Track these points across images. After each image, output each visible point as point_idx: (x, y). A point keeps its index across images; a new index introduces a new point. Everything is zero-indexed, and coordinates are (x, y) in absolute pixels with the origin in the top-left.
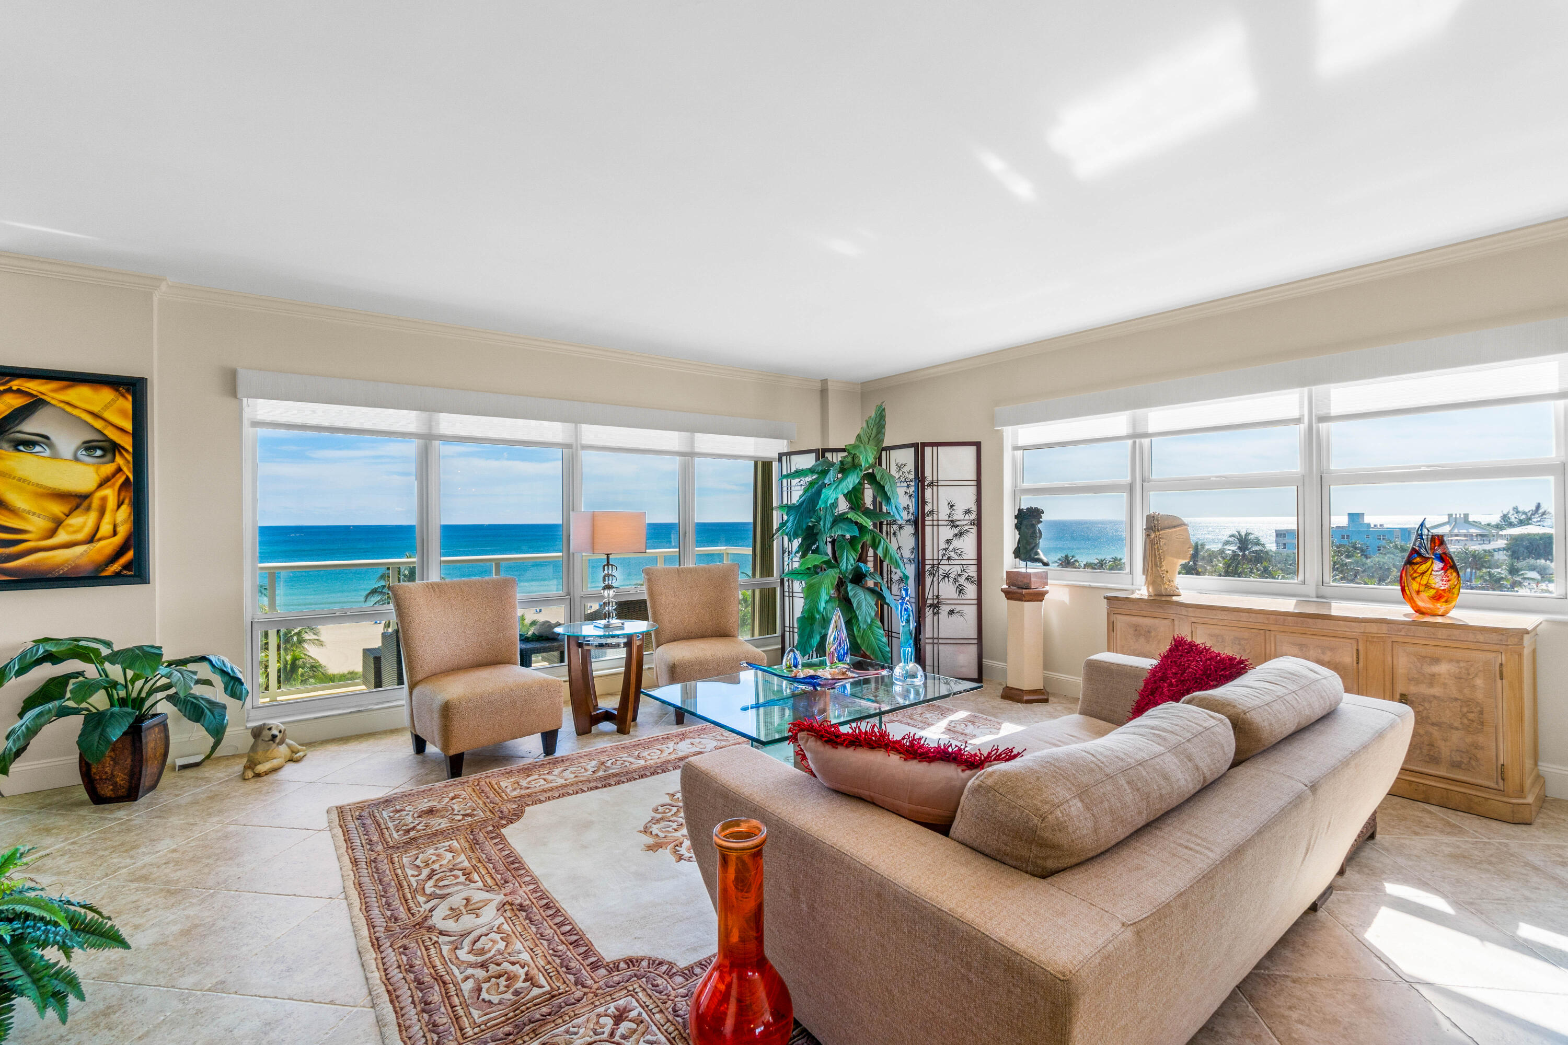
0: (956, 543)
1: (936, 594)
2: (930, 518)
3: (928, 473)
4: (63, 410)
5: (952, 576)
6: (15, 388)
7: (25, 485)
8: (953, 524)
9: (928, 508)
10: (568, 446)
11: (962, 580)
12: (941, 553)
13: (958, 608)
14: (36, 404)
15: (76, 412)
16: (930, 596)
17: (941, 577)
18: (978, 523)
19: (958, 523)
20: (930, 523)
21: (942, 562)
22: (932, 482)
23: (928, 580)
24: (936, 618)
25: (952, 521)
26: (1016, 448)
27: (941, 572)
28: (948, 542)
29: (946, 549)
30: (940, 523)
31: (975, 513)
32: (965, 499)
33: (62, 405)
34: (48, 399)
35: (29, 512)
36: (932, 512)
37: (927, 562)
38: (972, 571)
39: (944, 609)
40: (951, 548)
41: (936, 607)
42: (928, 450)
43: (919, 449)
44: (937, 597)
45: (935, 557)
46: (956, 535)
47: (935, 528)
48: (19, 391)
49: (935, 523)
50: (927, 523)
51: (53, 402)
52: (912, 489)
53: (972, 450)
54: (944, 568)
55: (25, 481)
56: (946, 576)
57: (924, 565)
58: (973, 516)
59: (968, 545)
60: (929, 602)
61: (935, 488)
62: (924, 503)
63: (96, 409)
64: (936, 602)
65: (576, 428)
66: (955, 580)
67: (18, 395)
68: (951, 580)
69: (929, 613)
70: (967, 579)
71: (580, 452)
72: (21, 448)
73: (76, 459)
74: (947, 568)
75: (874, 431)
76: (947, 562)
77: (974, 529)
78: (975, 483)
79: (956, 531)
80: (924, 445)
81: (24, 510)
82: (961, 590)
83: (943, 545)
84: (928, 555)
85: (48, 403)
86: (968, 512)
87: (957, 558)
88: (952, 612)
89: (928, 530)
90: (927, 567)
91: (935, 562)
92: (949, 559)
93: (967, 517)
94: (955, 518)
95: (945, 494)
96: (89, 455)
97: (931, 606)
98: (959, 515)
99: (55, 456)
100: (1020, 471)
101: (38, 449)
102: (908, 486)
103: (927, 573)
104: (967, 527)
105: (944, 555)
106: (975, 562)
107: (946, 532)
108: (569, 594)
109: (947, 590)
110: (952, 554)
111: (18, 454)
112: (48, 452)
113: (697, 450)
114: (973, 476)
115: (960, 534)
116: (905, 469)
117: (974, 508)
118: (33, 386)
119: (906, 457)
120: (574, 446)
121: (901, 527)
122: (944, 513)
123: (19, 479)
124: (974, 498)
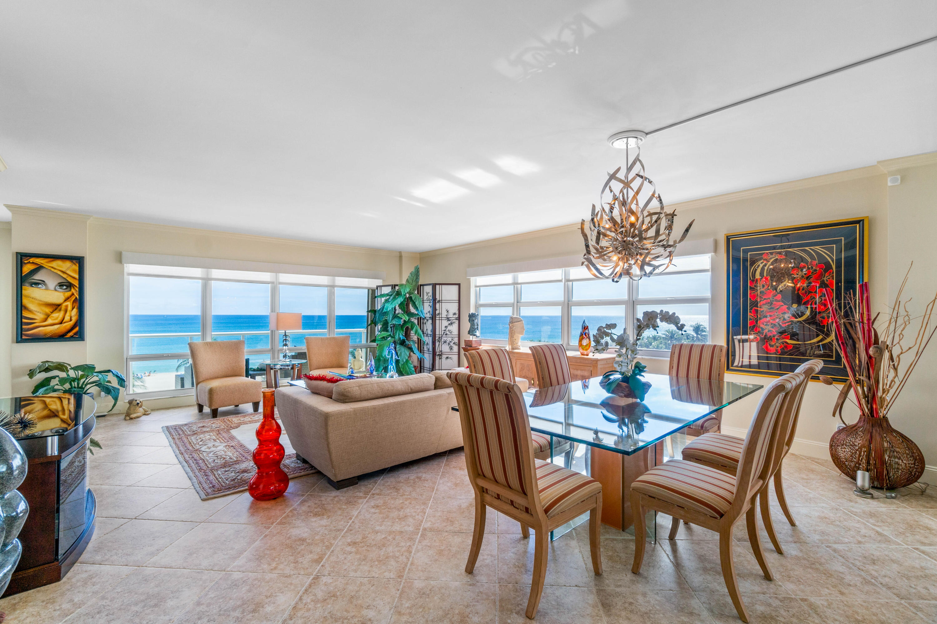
0: (450, 328)
1: (440, 350)
2: (438, 317)
3: (437, 297)
4: (50, 270)
5: (448, 342)
6: (31, 262)
7: (33, 300)
8: (448, 319)
9: (437, 312)
10: (272, 283)
11: (452, 344)
12: (443, 332)
13: (450, 356)
14: (40, 268)
15: (55, 271)
16: (438, 351)
17: (443, 343)
18: (459, 319)
19: (450, 319)
20: (438, 319)
21: (443, 336)
22: (439, 301)
23: (437, 344)
24: (440, 360)
25: (448, 318)
26: (476, 286)
27: (443, 340)
28: (446, 327)
29: (445, 330)
30: (443, 319)
31: (458, 315)
32: (453, 308)
33: (50, 268)
34: (44, 266)
35: (36, 312)
36: (439, 314)
37: (437, 336)
38: (456, 340)
39: (444, 357)
40: (447, 330)
41: (440, 355)
42: (437, 287)
43: (434, 286)
44: (441, 351)
45: (440, 334)
46: (449, 324)
47: (440, 321)
48: (33, 263)
49: (440, 319)
50: (437, 319)
51: (46, 267)
52: (431, 304)
53: (457, 286)
54: (444, 339)
55: (35, 299)
56: (445, 342)
57: (435, 337)
58: (457, 316)
59: (454, 328)
60: (438, 353)
61: (440, 303)
62: (436, 310)
63: (64, 270)
64: (440, 353)
65: (276, 275)
66: (449, 344)
67: (32, 264)
68: (447, 344)
69: (437, 358)
70: (454, 343)
71: (278, 286)
72: (34, 286)
73: (55, 290)
74: (445, 339)
75: (415, 278)
76: (445, 336)
77: (457, 322)
78: (458, 301)
79: (449, 322)
80: (436, 284)
81: (34, 311)
82: (451, 348)
83: (443, 329)
84: (437, 333)
85: (45, 267)
86: (455, 314)
87: (449, 334)
88: (447, 358)
89: (437, 322)
90: (437, 338)
91: (440, 336)
92: (446, 334)
93: (454, 316)
94: (449, 316)
95: (445, 306)
96: (60, 288)
97: (439, 355)
98: (451, 315)
99: (47, 289)
100: (478, 296)
101: (40, 286)
102: (430, 302)
103: (437, 341)
104: (454, 321)
105: (444, 333)
106: (457, 336)
107: (445, 323)
108: (272, 349)
109: (445, 348)
110: (448, 332)
111: (32, 288)
112: (44, 287)
113: (336, 284)
114: (457, 299)
115: (451, 324)
116: (429, 295)
117: (457, 312)
118: (38, 261)
119: (428, 289)
120: (275, 283)
121: (427, 321)
122: (444, 314)
123: (33, 298)
124: (457, 308)
